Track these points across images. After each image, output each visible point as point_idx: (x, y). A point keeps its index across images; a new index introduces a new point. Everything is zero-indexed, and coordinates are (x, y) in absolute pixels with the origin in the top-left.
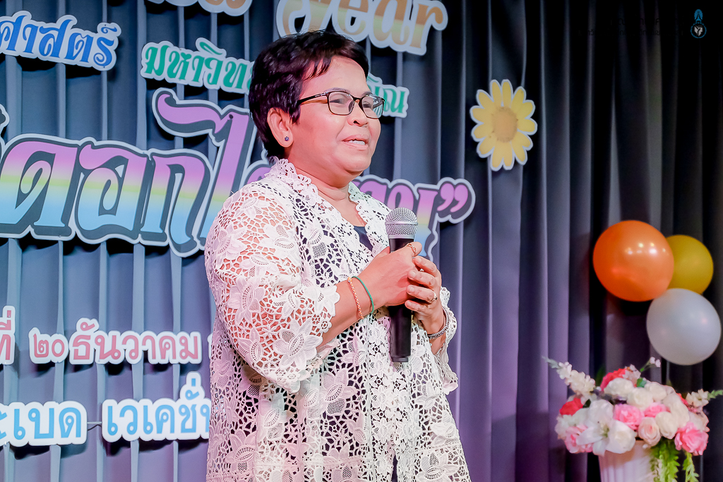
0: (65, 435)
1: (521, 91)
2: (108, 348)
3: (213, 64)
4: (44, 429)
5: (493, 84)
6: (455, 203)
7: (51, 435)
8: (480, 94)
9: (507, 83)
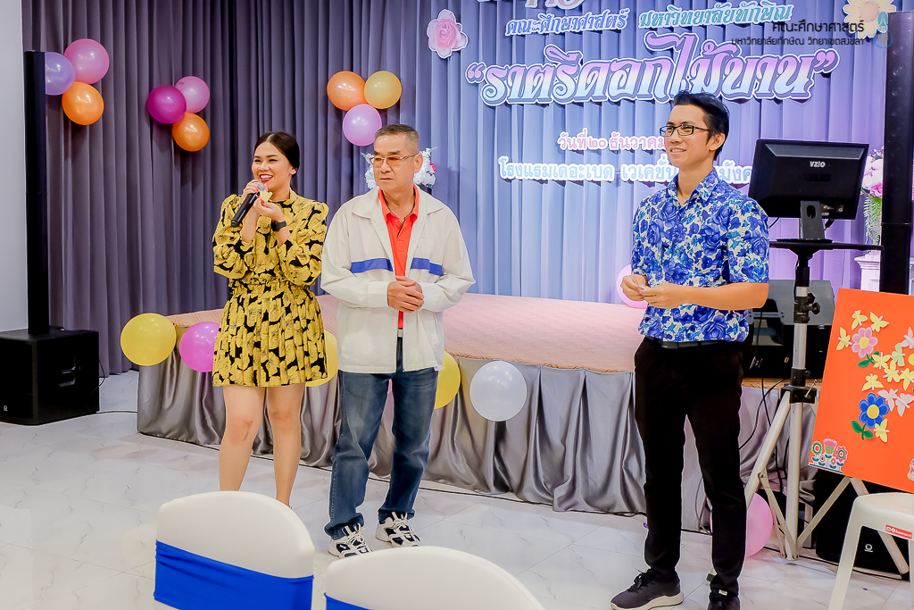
0: (606, 177)
2: (625, 143)
4: (598, 174)
7: (601, 177)
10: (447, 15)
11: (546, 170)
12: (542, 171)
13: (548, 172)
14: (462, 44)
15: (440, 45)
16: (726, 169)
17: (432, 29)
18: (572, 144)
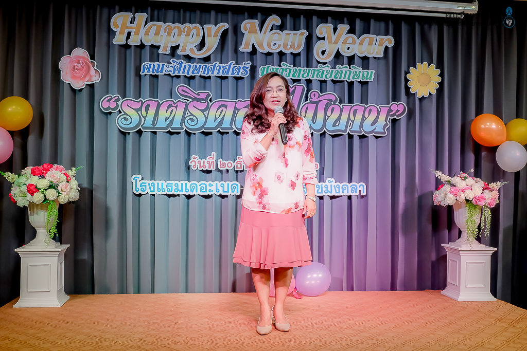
0: (233, 192)
1: (433, 66)
3: (288, 70)
4: (226, 189)
5: (418, 64)
6: (398, 111)
7: (228, 191)
8: (412, 69)
9: (426, 64)
10: (80, 52)
11: (177, 186)
12: (174, 187)
13: (180, 188)
14: (96, 78)
15: (74, 77)
16: (329, 185)
17: (65, 64)
18: (202, 165)
